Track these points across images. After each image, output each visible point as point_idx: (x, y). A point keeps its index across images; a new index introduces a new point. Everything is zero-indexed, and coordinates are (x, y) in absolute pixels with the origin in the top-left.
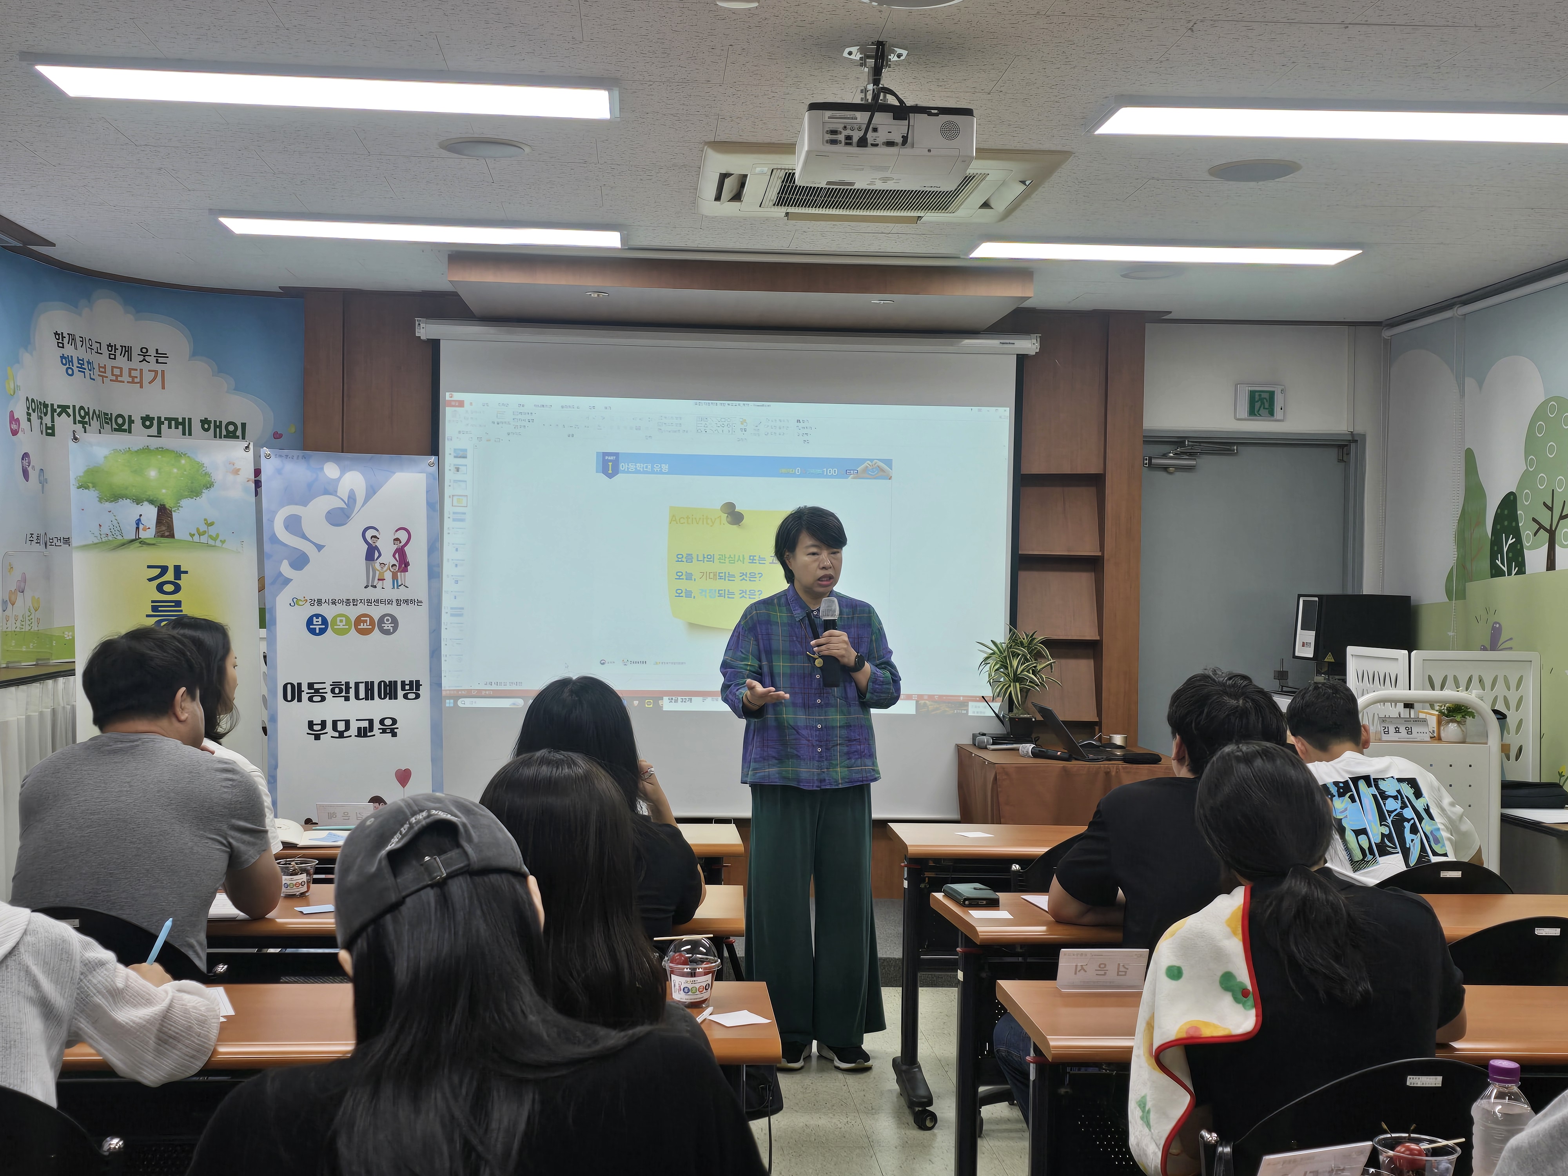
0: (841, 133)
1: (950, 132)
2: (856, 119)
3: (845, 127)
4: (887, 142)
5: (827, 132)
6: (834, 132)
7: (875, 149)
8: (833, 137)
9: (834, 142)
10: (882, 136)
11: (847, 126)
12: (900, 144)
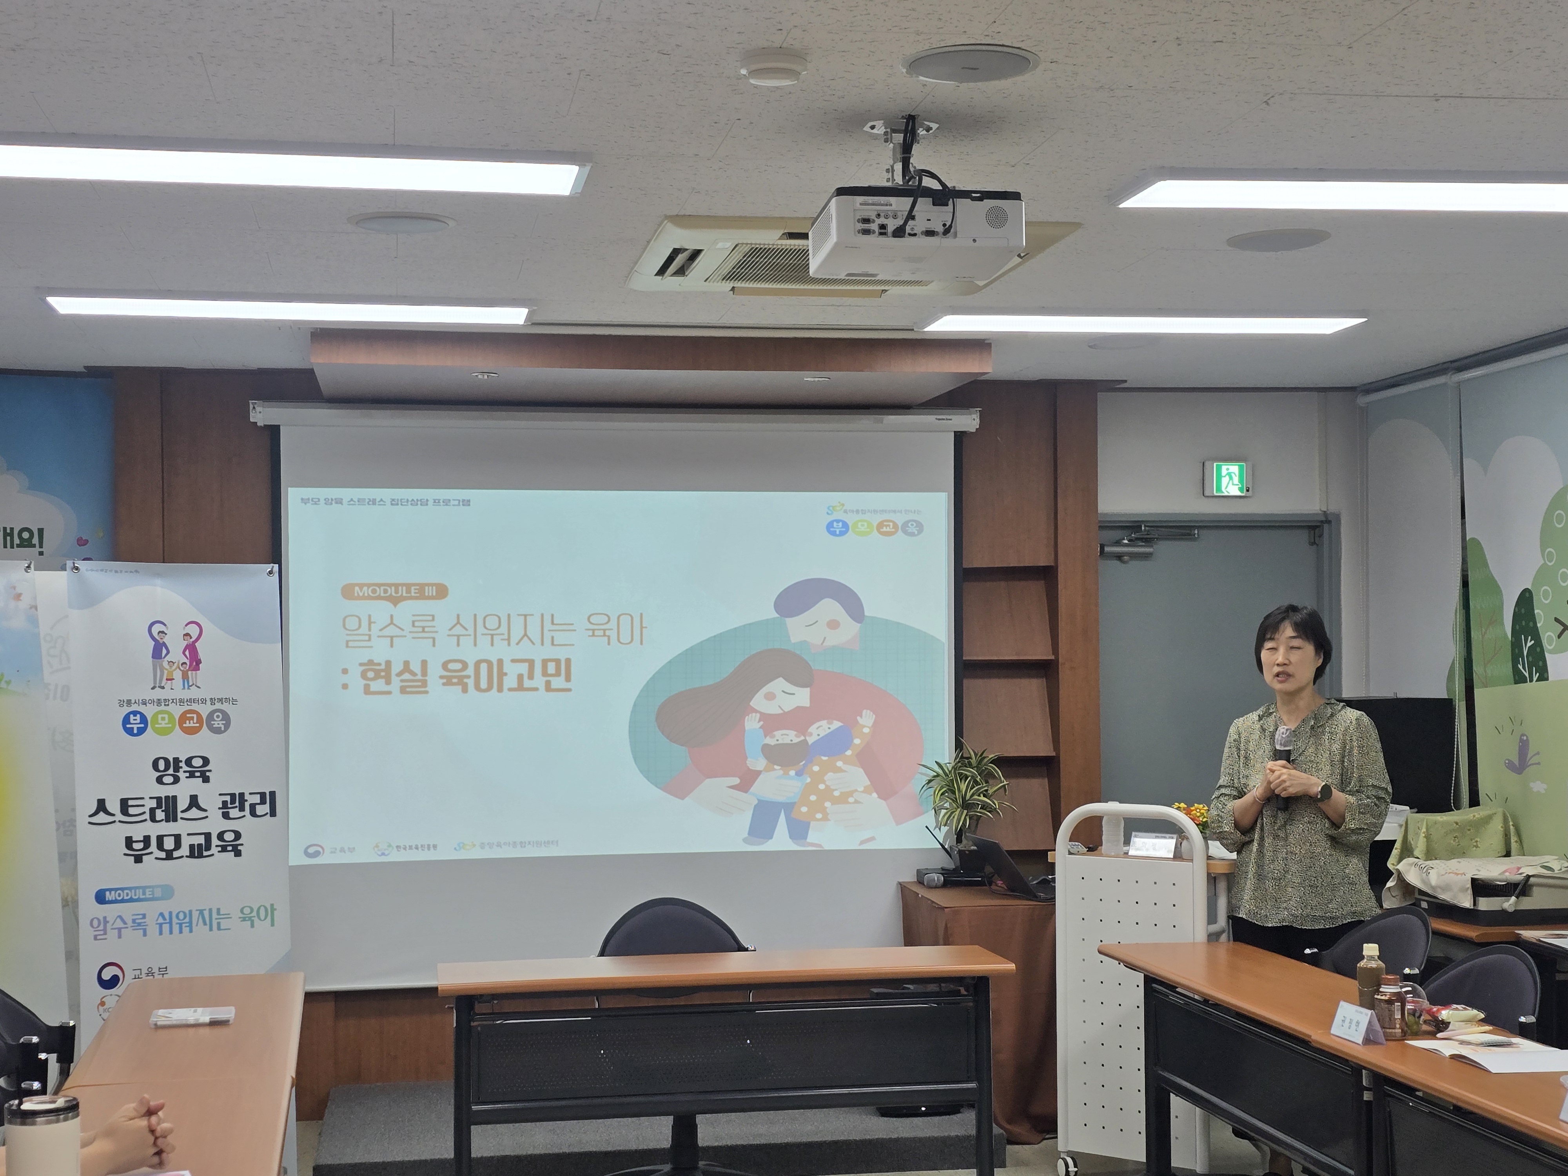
0: (874, 221)
1: (997, 220)
2: (891, 205)
3: (879, 215)
4: (927, 231)
5: (858, 221)
6: (866, 221)
7: (913, 238)
8: (865, 226)
9: (866, 232)
10: (918, 225)
11: (881, 214)
12: (941, 234)
